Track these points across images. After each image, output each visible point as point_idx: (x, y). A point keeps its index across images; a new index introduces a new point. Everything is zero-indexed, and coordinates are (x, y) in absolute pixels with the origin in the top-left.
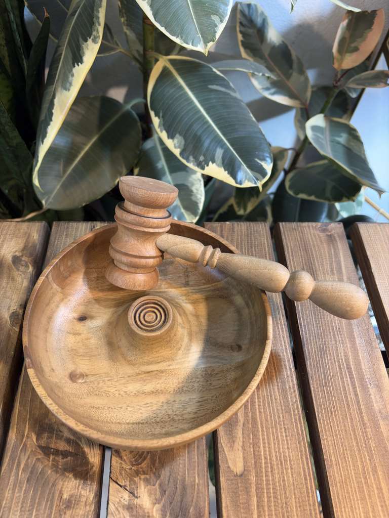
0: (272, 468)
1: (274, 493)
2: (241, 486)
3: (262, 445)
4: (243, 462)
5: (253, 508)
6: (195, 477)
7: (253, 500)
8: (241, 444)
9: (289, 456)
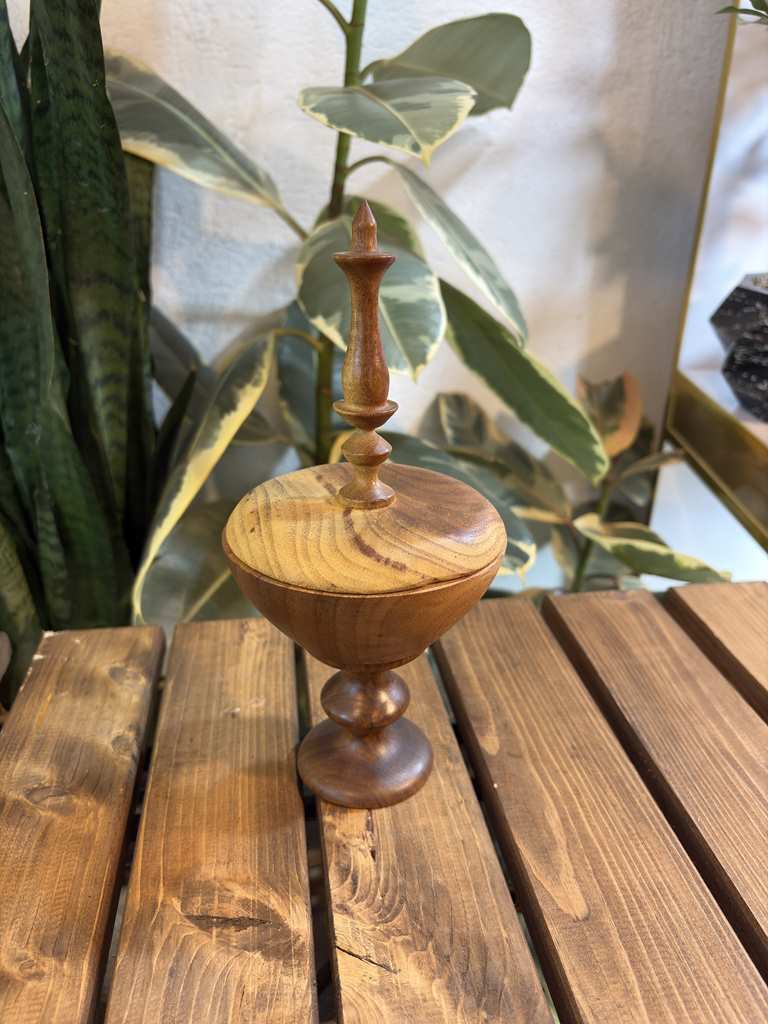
0: (639, 902)
1: (656, 939)
2: (591, 935)
3: (610, 872)
4: (582, 898)
5: (623, 965)
6: (499, 930)
7: (621, 954)
8: (572, 873)
9: (666, 882)
